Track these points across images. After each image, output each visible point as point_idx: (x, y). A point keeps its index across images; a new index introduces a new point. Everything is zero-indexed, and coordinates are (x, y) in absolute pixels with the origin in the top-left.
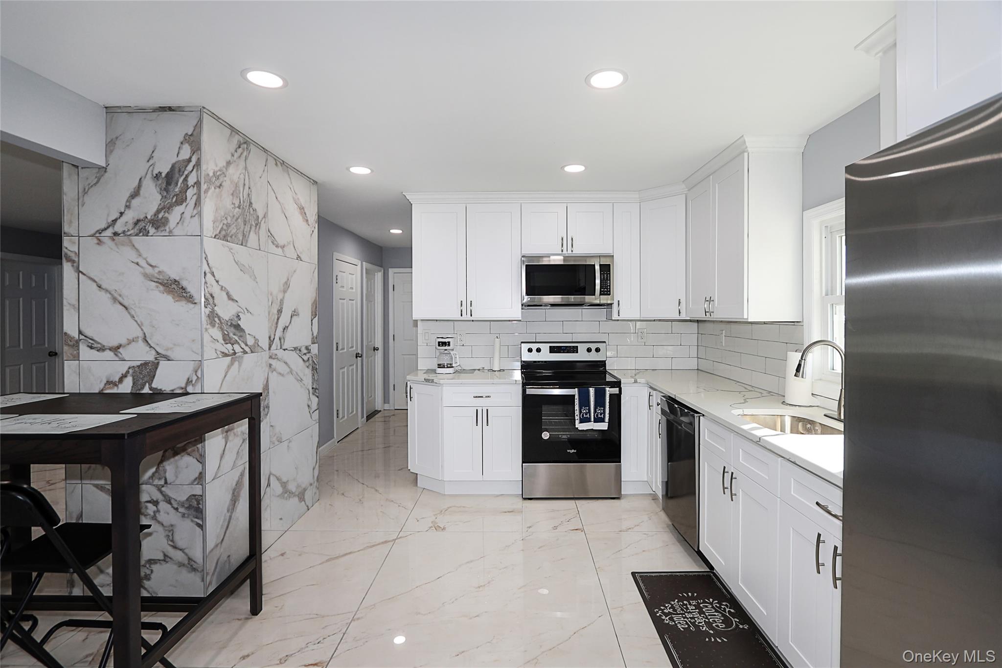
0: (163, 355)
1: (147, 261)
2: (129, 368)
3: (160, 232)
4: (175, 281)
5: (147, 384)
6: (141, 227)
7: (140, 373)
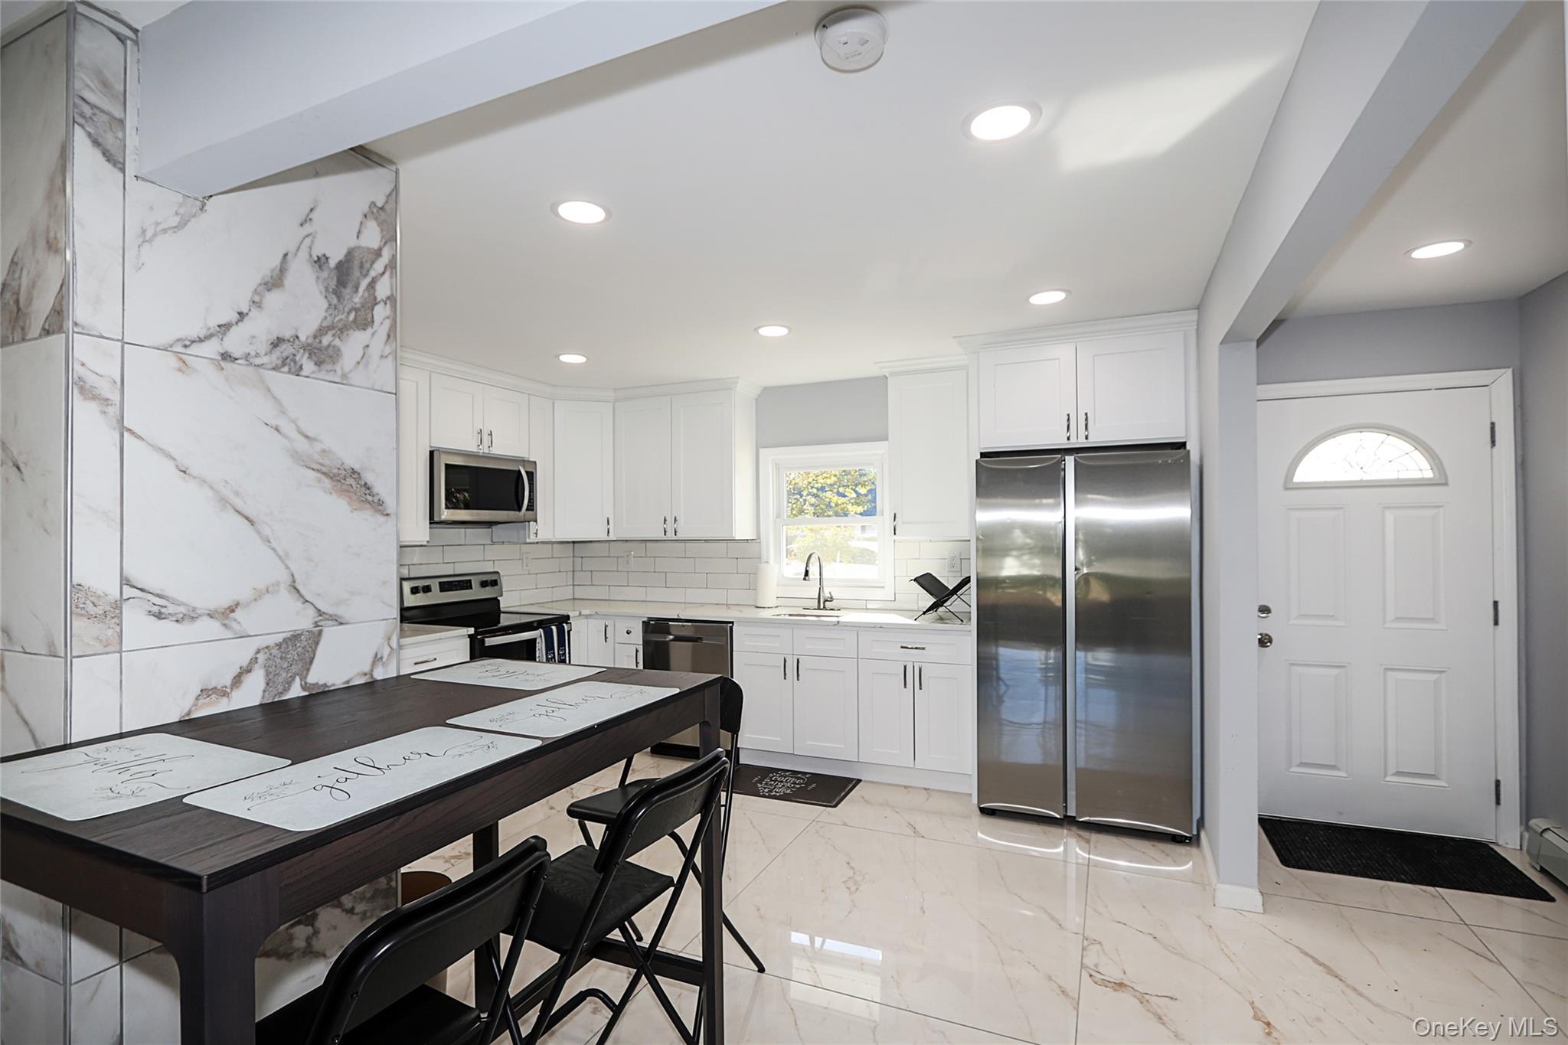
0: (331, 616)
1: (297, 426)
2: (258, 652)
3: (324, 372)
4: (354, 471)
5: (298, 679)
6: (285, 354)
7: (281, 658)
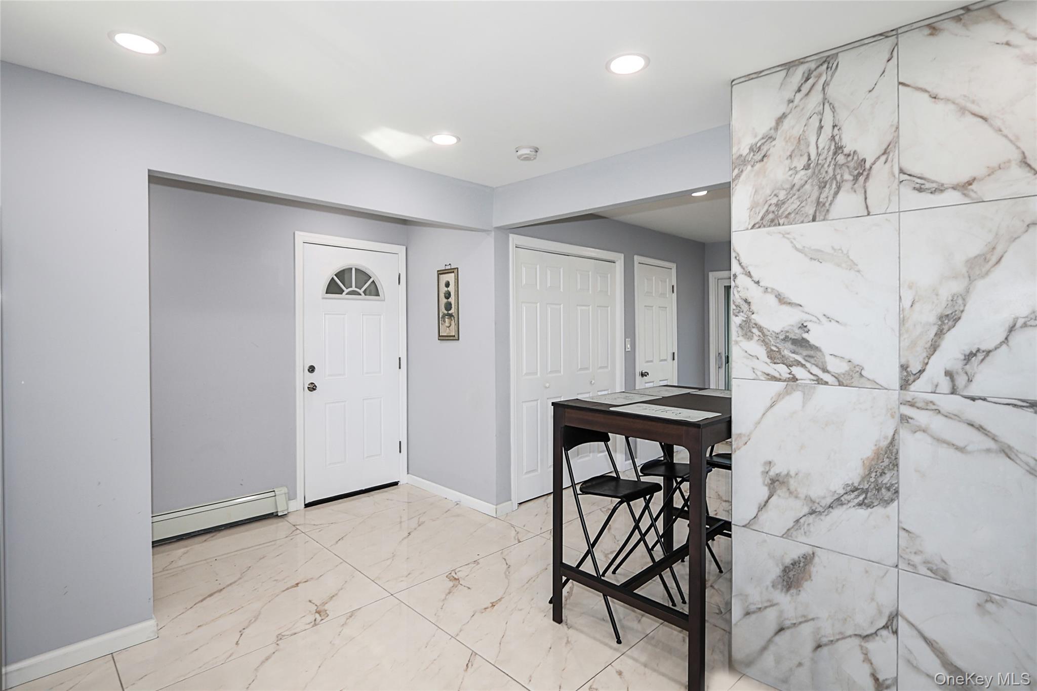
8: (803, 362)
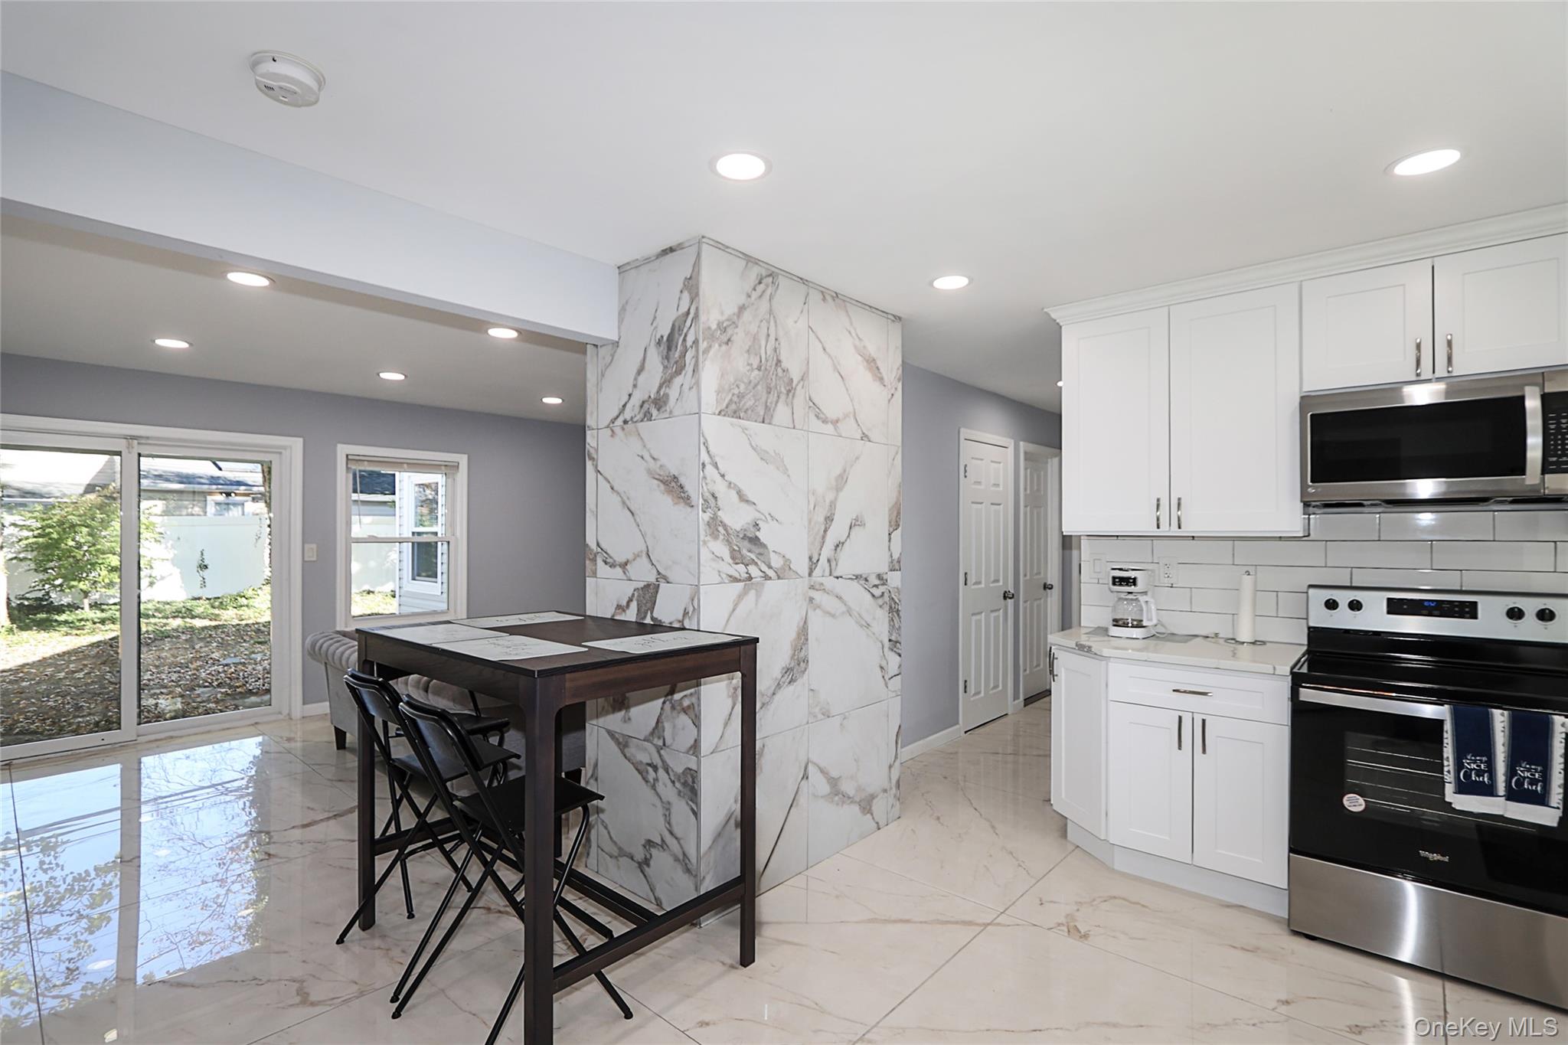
8: (756, 560)
